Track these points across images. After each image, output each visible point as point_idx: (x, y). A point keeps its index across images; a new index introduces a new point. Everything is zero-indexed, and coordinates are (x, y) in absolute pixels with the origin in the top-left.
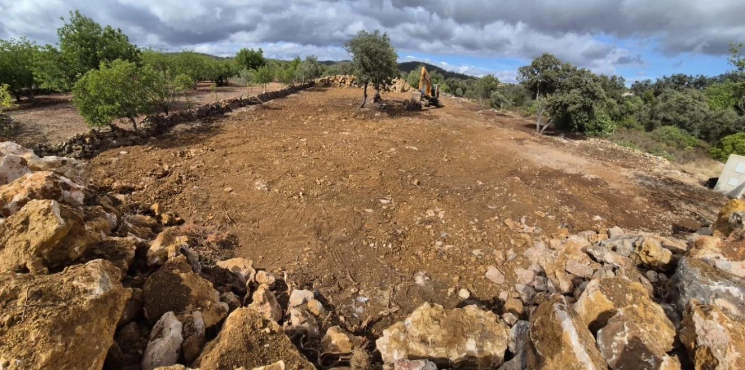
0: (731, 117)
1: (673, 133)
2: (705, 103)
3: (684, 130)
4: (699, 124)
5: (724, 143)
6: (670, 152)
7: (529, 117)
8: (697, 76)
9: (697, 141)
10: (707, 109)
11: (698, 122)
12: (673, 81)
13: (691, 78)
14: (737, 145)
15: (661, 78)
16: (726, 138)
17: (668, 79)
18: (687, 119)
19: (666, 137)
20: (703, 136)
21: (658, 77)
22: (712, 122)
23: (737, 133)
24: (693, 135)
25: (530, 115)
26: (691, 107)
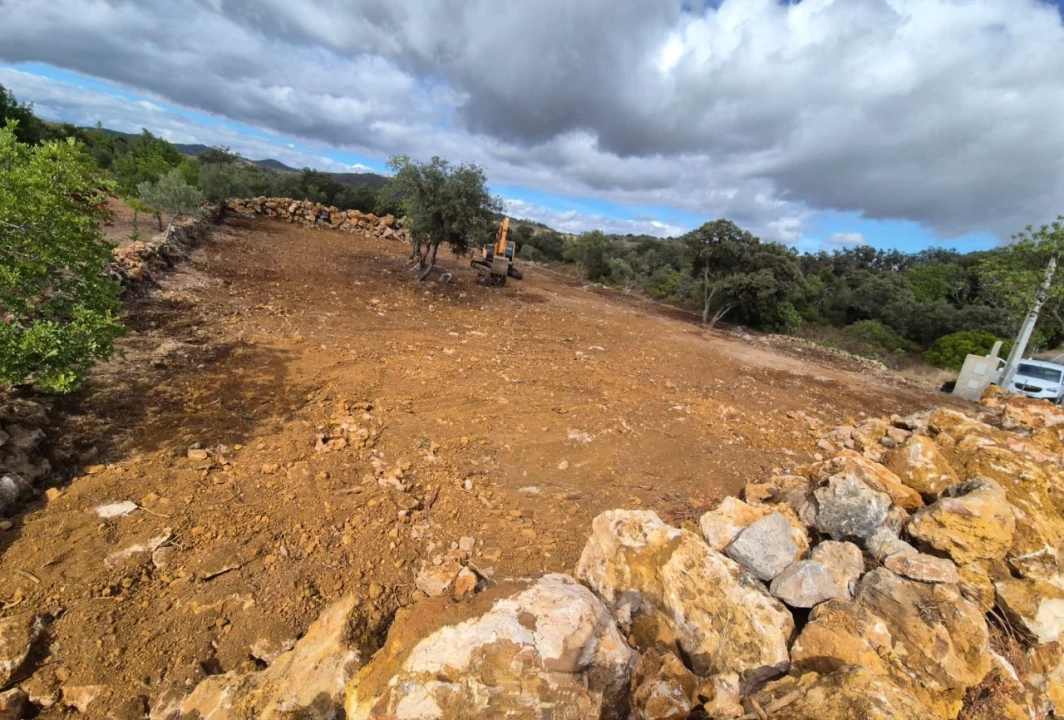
0: (946, 311)
1: (876, 331)
2: (908, 292)
3: (888, 327)
4: (906, 319)
5: (942, 345)
6: (883, 356)
7: (666, 300)
8: (889, 250)
9: (905, 341)
10: (912, 299)
11: (905, 316)
12: (857, 255)
13: (881, 253)
14: (959, 348)
15: (840, 249)
16: (943, 338)
17: (850, 252)
18: (892, 312)
19: (868, 335)
20: (912, 336)
21: (836, 249)
22: (921, 317)
23: (957, 334)
24: (899, 334)
25: (666, 296)
26: (893, 295)
